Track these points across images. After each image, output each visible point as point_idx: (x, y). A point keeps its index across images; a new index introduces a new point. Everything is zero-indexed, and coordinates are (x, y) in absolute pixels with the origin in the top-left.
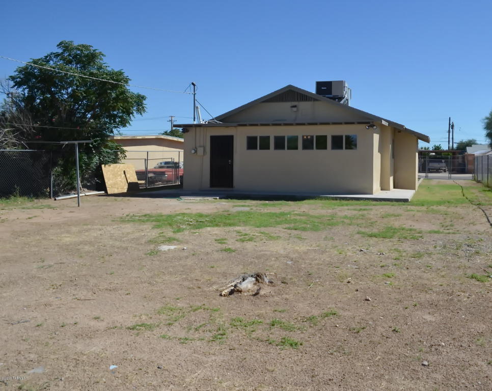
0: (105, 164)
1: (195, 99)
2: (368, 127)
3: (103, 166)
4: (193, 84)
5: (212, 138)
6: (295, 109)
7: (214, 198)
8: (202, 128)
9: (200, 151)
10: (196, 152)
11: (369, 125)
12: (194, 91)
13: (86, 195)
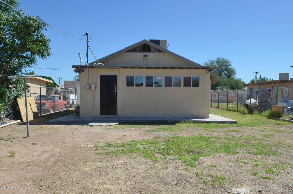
0: (19, 97)
1: (88, 46)
2: (208, 71)
3: (18, 99)
4: (87, 34)
5: (101, 77)
6: (146, 58)
7: (116, 124)
8: (93, 69)
9: (93, 87)
10: (90, 88)
11: (208, 70)
12: (87, 40)
13: (10, 124)
